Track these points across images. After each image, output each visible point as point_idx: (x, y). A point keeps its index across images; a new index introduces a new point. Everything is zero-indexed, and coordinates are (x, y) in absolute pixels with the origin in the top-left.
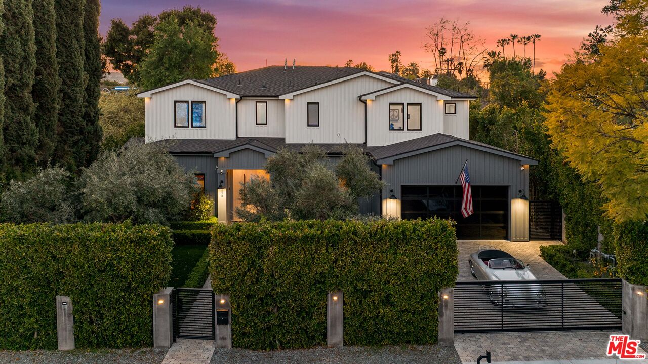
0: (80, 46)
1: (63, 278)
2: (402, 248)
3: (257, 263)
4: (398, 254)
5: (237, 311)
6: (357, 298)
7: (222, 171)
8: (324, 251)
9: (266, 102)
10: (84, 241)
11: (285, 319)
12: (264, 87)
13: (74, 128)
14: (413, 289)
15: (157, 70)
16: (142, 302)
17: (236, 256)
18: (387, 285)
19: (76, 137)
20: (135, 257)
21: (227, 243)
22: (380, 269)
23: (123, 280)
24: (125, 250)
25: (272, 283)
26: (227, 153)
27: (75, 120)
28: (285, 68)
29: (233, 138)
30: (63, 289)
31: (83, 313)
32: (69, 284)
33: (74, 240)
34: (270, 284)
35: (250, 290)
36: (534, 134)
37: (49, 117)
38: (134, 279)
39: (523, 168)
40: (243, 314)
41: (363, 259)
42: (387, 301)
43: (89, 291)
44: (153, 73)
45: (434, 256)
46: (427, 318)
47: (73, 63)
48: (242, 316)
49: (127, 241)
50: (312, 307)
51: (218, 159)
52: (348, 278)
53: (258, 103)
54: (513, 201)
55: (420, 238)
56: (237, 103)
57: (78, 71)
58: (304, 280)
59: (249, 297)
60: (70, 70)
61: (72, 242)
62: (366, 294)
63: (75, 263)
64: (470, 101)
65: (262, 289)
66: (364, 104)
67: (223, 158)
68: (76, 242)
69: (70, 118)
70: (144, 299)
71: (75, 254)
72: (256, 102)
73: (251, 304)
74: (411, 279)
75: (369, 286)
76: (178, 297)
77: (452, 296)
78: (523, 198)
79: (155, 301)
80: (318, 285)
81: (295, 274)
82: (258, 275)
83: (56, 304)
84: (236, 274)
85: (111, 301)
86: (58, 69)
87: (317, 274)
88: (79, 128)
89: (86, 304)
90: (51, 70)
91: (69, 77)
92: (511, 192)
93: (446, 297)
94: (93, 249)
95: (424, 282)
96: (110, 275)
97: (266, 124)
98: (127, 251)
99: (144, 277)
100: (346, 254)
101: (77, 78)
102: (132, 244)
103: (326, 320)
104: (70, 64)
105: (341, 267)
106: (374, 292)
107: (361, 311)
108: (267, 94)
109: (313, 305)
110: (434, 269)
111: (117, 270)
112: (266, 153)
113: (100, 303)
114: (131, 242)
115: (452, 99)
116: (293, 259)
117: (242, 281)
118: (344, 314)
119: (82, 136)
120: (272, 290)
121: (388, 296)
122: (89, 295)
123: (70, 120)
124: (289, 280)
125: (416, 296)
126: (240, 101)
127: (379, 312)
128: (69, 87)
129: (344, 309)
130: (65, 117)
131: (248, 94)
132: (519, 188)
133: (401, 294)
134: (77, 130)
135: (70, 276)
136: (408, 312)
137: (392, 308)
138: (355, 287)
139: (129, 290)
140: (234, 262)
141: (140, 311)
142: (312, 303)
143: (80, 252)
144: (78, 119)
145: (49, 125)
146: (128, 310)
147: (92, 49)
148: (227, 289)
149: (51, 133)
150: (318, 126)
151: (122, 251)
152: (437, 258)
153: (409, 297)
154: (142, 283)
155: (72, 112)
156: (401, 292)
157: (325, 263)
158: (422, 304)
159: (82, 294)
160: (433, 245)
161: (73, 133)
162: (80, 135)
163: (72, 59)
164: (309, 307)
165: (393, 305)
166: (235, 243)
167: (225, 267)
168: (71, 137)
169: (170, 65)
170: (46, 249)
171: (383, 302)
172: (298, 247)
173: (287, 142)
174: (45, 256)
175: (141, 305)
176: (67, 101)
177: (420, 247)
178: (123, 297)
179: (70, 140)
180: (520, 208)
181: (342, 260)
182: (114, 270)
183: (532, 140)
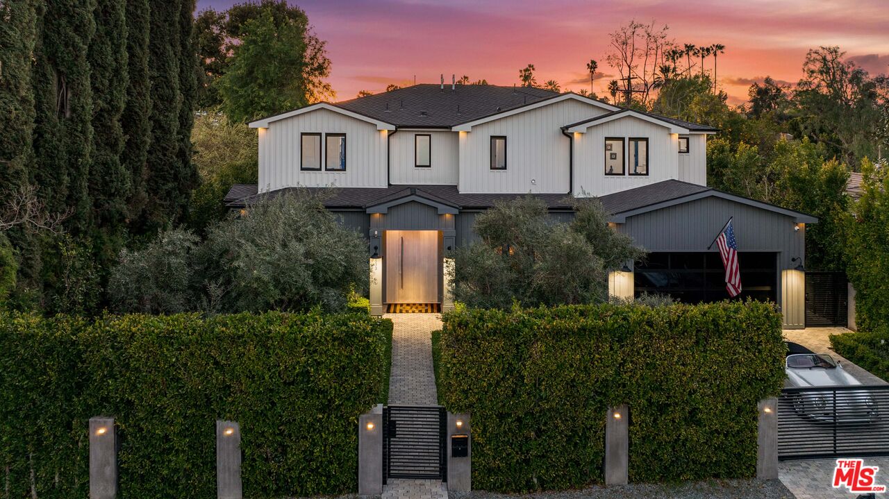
0: (174, 54)
1: (229, 395)
2: (714, 343)
3: (514, 368)
4: (708, 352)
5: (482, 437)
6: (651, 415)
7: (376, 233)
8: (608, 350)
9: (430, 135)
10: (263, 340)
11: (550, 447)
12: (423, 113)
13: (167, 171)
14: (728, 402)
15: (245, 88)
16: (346, 428)
17: (486, 358)
18: (693, 396)
19: (170, 185)
20: (341, 361)
21: (472, 339)
22: (684, 374)
23: (320, 396)
24: (325, 352)
25: (535, 396)
26: (384, 208)
27: (168, 160)
28: (442, 87)
29: (384, 186)
30: (230, 412)
31: (259, 446)
32: (239, 403)
33: (248, 338)
34: (533, 398)
35: (504, 405)
36: (803, 181)
37: (138, 156)
38: (338, 396)
39: (797, 228)
40: (490, 441)
41: (661, 359)
42: (692, 418)
43: (269, 414)
44: (242, 92)
45: (757, 354)
46: (742, 441)
47: (166, 78)
48: (490, 444)
49: (328, 339)
50: (587, 429)
51: (371, 216)
52: (639, 386)
53: (417, 137)
54: (784, 273)
55: (738, 329)
56: (389, 136)
57: (172, 89)
58: (578, 391)
59: (502, 417)
60: (163, 88)
61: (245, 341)
62: (662, 408)
63: (250, 371)
64: (708, 135)
65: (521, 404)
66: (569, 139)
67: (378, 214)
68: (252, 341)
69: (161, 156)
70: (349, 423)
71: (249, 359)
72: (416, 135)
73: (504, 427)
74: (726, 387)
75: (668, 397)
76: (390, 418)
77: (775, 409)
78: (798, 268)
79: (362, 424)
80: (599, 398)
81: (567, 384)
82: (516, 384)
83: (215, 433)
84: (485, 384)
85: (301, 427)
86: (151, 86)
87: (597, 381)
88: (173, 172)
89: (263, 432)
90: (142, 89)
91: (161, 98)
92: (780, 262)
93: (767, 410)
94: (277, 350)
95: (743, 391)
96: (302, 389)
97: (430, 166)
98: (329, 353)
99: (352, 390)
100: (639, 353)
101: (171, 100)
102: (336, 343)
103: (604, 447)
104: (162, 79)
105: (631, 372)
106: (674, 407)
107: (656, 434)
108: (432, 124)
109: (588, 426)
110: (756, 371)
111: (313, 381)
112: (440, 207)
113: (284, 431)
114: (334, 339)
115: (691, 133)
116: (565, 361)
117: (494, 393)
118: (630, 438)
119: (176, 184)
120: (535, 406)
121: (694, 412)
122: (269, 419)
123: (161, 159)
124: (559, 391)
125: (732, 410)
126: (393, 133)
127: (680, 434)
128: (160, 113)
129: (629, 431)
130: (154, 155)
131: (405, 123)
132: (792, 256)
133: (711, 409)
134: (170, 174)
135: (241, 391)
136: (719, 433)
137: (698, 428)
138: (649, 400)
139: (327, 411)
140: (483, 366)
141: (343, 441)
142: (588, 423)
143: (258, 355)
144: (172, 158)
145: (137, 167)
146: (327, 439)
147: (186, 58)
148: (471, 406)
149: (140, 179)
150: (505, 168)
151: (321, 354)
152: (760, 356)
153: (722, 411)
154: (348, 399)
155: (164, 149)
156: (712, 406)
157: (608, 367)
158: (738, 422)
159: (258, 418)
160: (755, 339)
161: (164, 178)
162: (173, 182)
163: (165, 72)
164: (584, 429)
165: (699, 423)
166: (484, 339)
167: (469, 373)
168: (163, 184)
169: (265, 81)
170: (205, 352)
171: (685, 419)
172: (572, 344)
173: (462, 190)
174: (204, 362)
175: (344, 432)
176: (158, 132)
177: (738, 341)
178: (320, 420)
179: (162, 189)
180: (793, 282)
181: (632, 362)
182: (308, 382)
183: (800, 190)
